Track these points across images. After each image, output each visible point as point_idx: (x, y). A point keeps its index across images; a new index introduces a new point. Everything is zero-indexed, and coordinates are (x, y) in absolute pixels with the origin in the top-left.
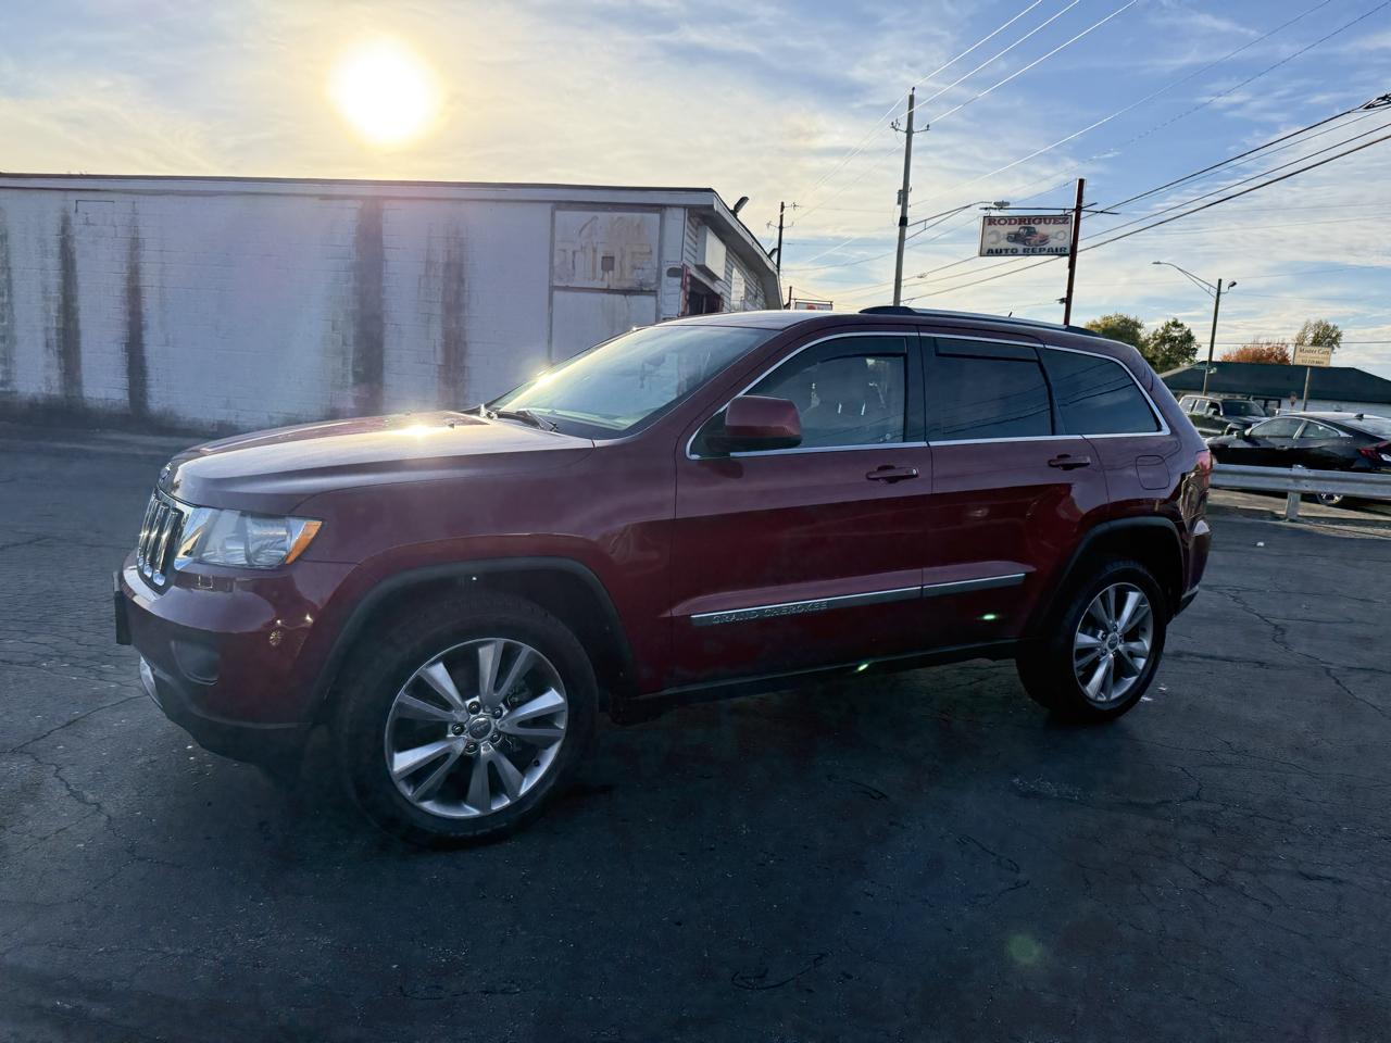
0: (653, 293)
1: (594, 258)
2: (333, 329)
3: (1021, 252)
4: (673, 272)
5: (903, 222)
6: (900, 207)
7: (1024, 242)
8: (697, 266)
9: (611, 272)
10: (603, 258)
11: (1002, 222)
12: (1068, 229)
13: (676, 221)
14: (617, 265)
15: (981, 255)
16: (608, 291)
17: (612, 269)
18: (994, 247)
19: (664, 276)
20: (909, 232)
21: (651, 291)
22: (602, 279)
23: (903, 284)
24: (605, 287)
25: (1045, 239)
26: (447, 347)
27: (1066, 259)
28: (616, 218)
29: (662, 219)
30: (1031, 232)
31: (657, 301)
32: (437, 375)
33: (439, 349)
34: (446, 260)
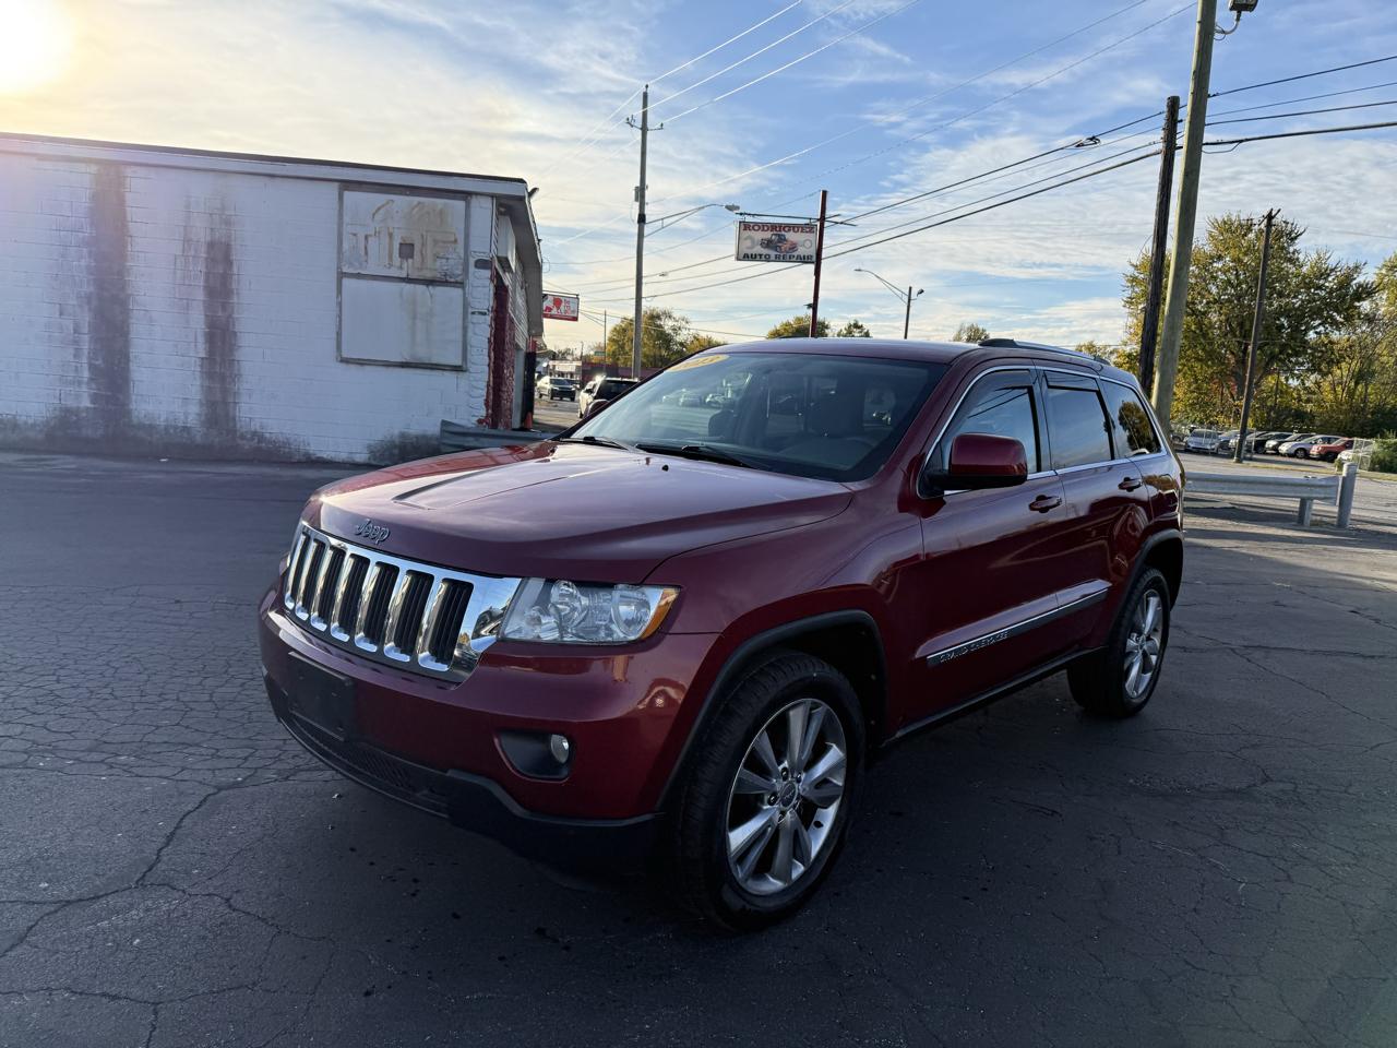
0: (460, 284)
1: (391, 245)
2: (61, 314)
3: (773, 258)
4: (482, 264)
5: (642, 219)
6: (638, 204)
7: (775, 248)
8: (498, 258)
9: (410, 261)
10: (401, 244)
11: (756, 228)
12: (814, 237)
13: (483, 211)
14: (417, 252)
15: (738, 259)
16: (408, 280)
17: (412, 257)
18: (749, 252)
19: (472, 269)
20: (647, 230)
21: (457, 282)
22: (401, 268)
23: (644, 280)
24: (404, 275)
25: (794, 247)
26: (211, 338)
27: (812, 267)
28: (415, 203)
29: (468, 207)
30: (782, 239)
31: (464, 294)
32: (199, 369)
33: (201, 340)
34: (208, 239)
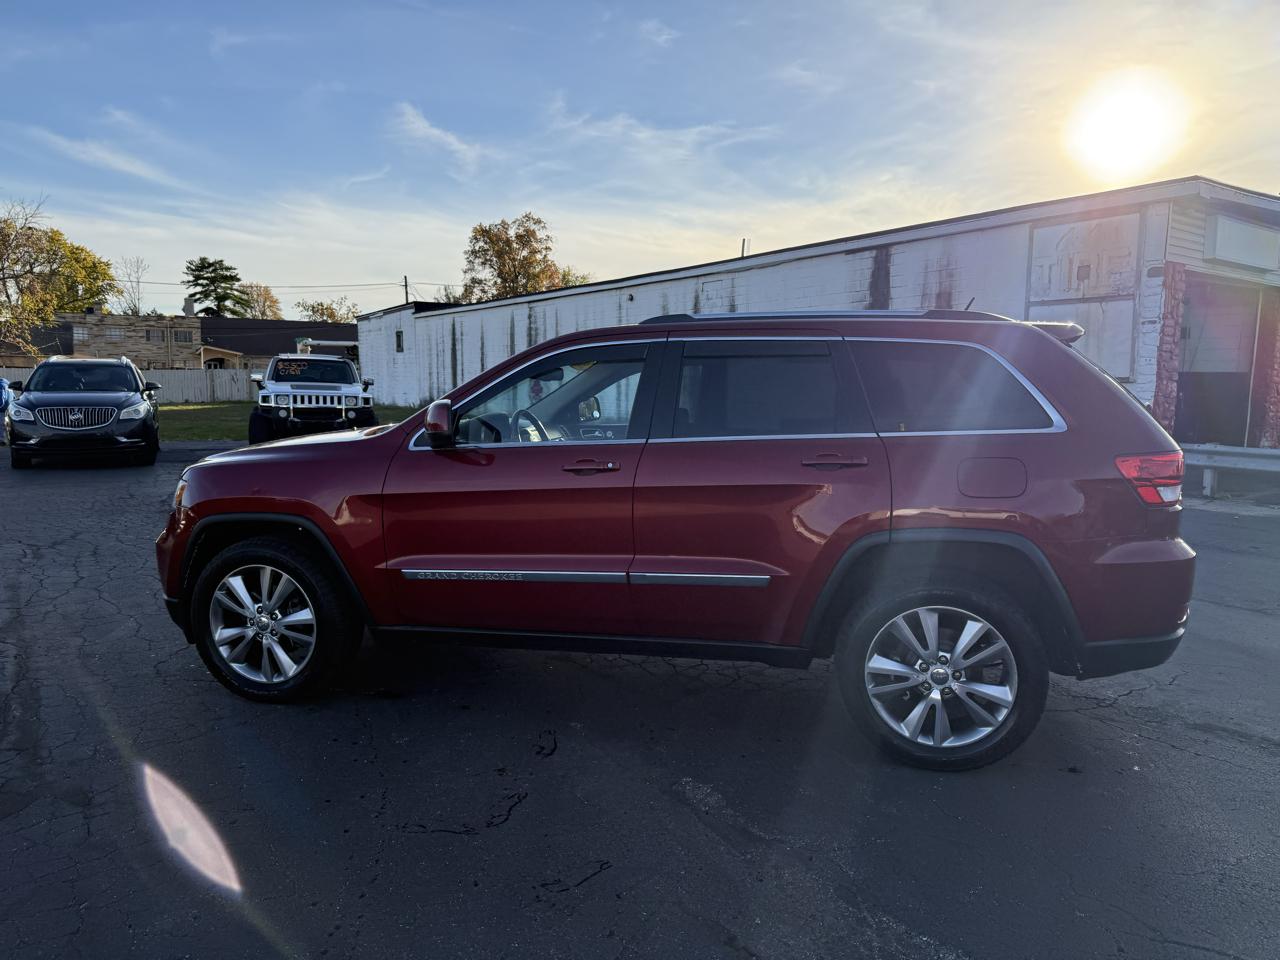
0: (1131, 296)
1: (1070, 269)
4: (1153, 273)
8: (1205, 261)
9: (1086, 281)
10: (1079, 267)
13: (1160, 217)
14: (1093, 273)
16: (1084, 300)
17: (1088, 277)
19: (1144, 278)
21: (1128, 295)
22: (1078, 289)
24: (1080, 297)
28: (1092, 227)
29: (1143, 217)
31: (1135, 305)
34: (937, 291)
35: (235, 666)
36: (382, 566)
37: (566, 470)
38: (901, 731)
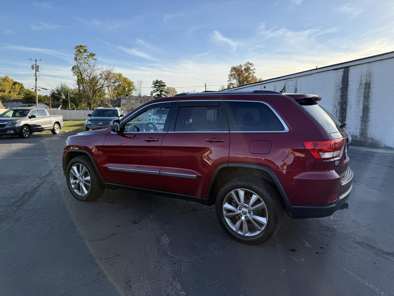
2: (335, 107)
26: (364, 111)
32: (360, 119)
34: (365, 82)
35: (75, 190)
36: (104, 166)
37: (145, 140)
38: (233, 229)
